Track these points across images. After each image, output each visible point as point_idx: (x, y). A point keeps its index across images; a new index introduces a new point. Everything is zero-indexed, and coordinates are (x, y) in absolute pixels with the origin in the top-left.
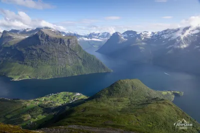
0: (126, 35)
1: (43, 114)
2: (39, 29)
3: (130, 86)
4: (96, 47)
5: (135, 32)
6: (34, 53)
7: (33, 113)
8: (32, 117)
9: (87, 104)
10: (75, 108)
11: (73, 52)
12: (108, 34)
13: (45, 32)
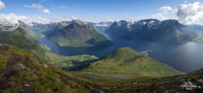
0: (121, 23)
1: (73, 64)
2: (73, 21)
3: (124, 51)
4: (104, 30)
5: (125, 22)
6: (71, 33)
7: (68, 63)
8: (67, 64)
9: (99, 62)
10: (91, 64)
11: (91, 32)
12: (111, 23)
13: (77, 22)
